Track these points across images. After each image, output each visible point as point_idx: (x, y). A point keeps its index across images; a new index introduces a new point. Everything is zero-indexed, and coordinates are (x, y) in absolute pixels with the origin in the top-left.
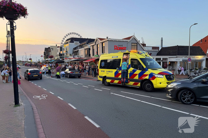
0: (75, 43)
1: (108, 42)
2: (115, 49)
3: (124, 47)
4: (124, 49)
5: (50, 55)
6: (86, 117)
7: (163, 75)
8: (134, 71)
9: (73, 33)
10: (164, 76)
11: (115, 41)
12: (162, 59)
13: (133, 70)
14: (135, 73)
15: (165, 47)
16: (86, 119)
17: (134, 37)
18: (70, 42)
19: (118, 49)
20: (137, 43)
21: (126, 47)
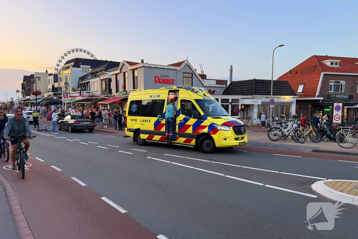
0: (83, 68)
1: (143, 69)
2: (156, 82)
3: (171, 80)
4: (171, 82)
5: (35, 90)
6: (104, 198)
7: (229, 126)
8: (186, 120)
9: (77, 50)
10: (231, 128)
11: (157, 68)
12: (230, 101)
13: (184, 119)
14: (187, 123)
15: (236, 82)
16: (103, 201)
17: (187, 62)
18: (74, 66)
19: (160, 83)
20: (192, 74)
21: (175, 78)
